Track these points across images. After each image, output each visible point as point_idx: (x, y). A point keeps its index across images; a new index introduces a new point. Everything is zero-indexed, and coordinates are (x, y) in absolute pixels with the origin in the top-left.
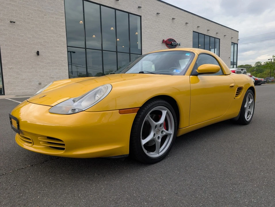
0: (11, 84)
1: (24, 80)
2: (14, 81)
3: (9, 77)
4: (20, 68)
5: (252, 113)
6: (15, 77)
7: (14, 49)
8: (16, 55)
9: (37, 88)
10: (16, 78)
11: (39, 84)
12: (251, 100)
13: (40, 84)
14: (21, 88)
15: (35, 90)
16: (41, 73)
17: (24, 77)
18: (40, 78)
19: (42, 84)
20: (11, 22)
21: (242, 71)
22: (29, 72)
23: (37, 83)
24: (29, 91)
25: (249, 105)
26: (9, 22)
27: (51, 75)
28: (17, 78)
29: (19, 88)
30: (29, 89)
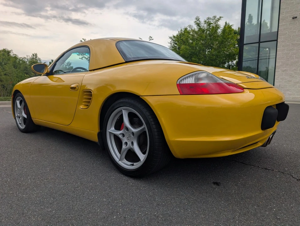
0: (282, 87)
1: (297, 83)
2: (285, 85)
3: (281, 80)
4: (295, 69)
7: (291, 49)
8: (292, 55)
10: (288, 81)
14: (293, 92)
17: (298, 80)
20: (293, 18)
26: (292, 18)
29: (289, 93)
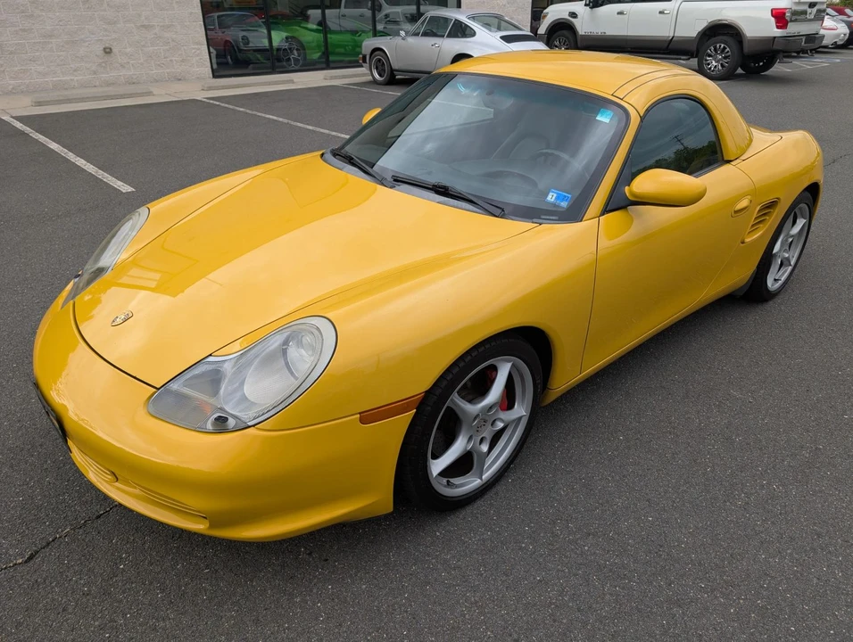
0: (11, 53)
1: (50, 36)
2: (17, 44)
5: (793, 263)
6: (17, 28)
9: (100, 65)
10: (21, 30)
11: (106, 53)
12: (801, 222)
13: (108, 51)
14: (48, 67)
15: (95, 73)
16: (105, 10)
17: (49, 27)
18: (106, 30)
19: (114, 50)
21: (809, 10)
22: (62, 8)
23: (99, 49)
24: (76, 78)
25: (791, 240)
27: (140, 16)
28: (24, 30)
29: (40, 69)
30: (75, 71)
